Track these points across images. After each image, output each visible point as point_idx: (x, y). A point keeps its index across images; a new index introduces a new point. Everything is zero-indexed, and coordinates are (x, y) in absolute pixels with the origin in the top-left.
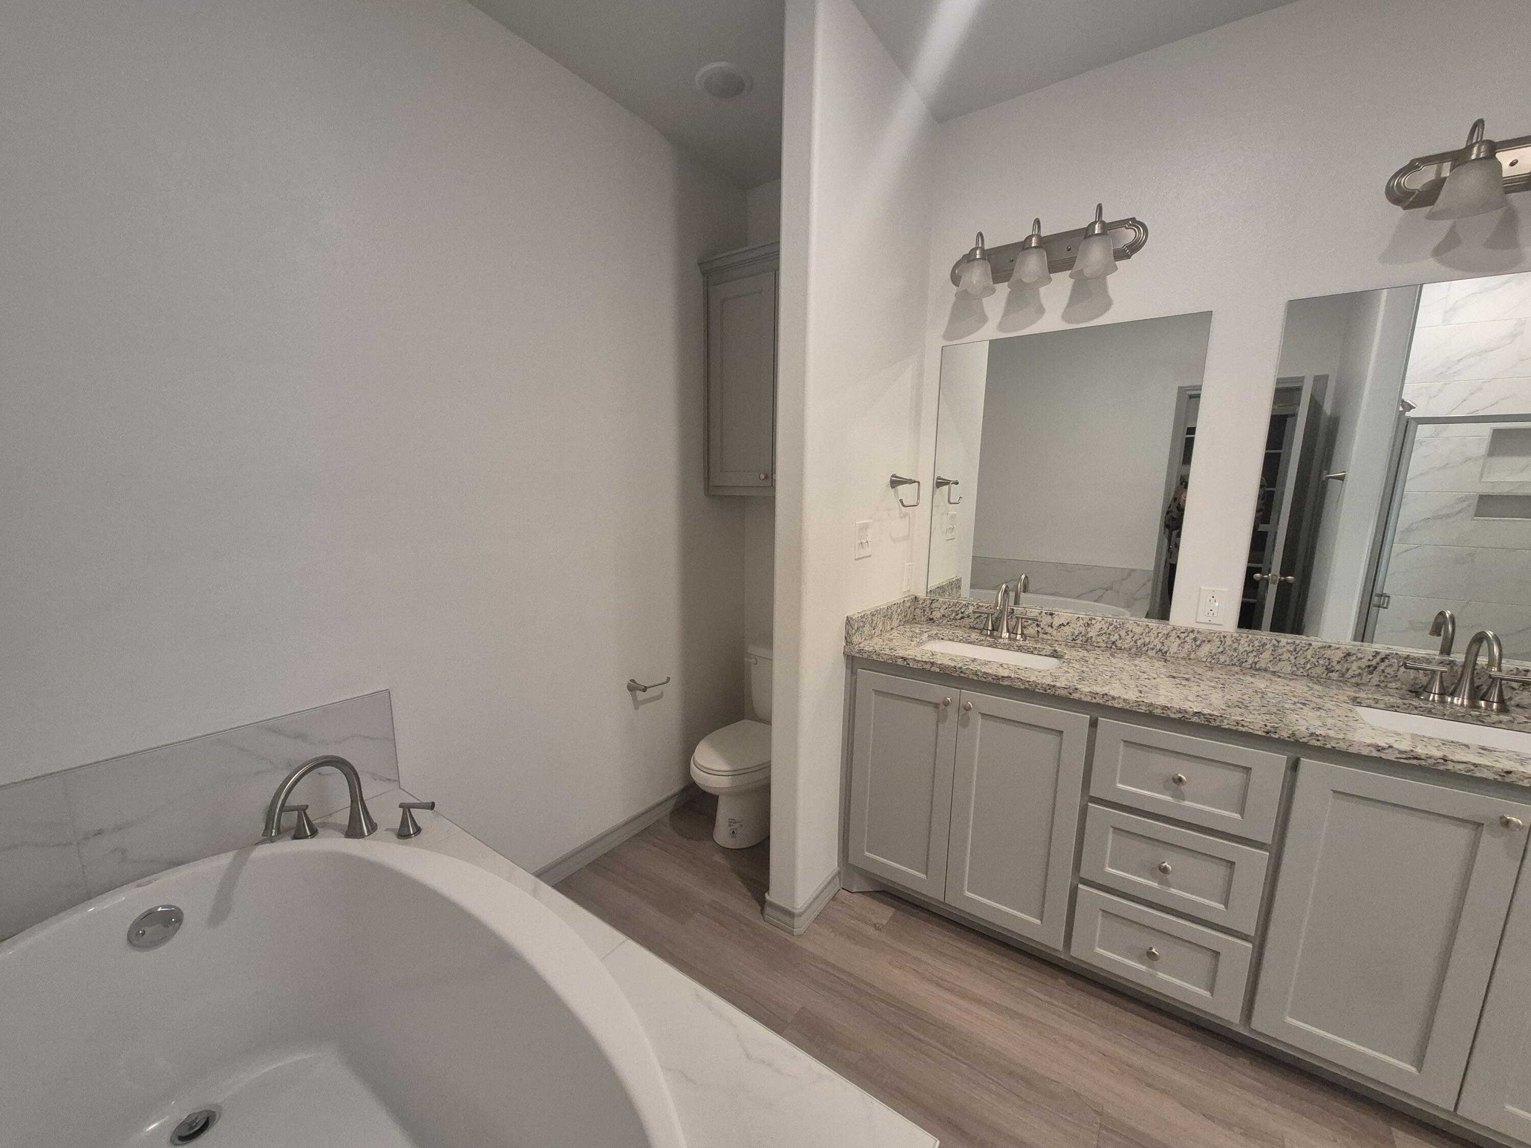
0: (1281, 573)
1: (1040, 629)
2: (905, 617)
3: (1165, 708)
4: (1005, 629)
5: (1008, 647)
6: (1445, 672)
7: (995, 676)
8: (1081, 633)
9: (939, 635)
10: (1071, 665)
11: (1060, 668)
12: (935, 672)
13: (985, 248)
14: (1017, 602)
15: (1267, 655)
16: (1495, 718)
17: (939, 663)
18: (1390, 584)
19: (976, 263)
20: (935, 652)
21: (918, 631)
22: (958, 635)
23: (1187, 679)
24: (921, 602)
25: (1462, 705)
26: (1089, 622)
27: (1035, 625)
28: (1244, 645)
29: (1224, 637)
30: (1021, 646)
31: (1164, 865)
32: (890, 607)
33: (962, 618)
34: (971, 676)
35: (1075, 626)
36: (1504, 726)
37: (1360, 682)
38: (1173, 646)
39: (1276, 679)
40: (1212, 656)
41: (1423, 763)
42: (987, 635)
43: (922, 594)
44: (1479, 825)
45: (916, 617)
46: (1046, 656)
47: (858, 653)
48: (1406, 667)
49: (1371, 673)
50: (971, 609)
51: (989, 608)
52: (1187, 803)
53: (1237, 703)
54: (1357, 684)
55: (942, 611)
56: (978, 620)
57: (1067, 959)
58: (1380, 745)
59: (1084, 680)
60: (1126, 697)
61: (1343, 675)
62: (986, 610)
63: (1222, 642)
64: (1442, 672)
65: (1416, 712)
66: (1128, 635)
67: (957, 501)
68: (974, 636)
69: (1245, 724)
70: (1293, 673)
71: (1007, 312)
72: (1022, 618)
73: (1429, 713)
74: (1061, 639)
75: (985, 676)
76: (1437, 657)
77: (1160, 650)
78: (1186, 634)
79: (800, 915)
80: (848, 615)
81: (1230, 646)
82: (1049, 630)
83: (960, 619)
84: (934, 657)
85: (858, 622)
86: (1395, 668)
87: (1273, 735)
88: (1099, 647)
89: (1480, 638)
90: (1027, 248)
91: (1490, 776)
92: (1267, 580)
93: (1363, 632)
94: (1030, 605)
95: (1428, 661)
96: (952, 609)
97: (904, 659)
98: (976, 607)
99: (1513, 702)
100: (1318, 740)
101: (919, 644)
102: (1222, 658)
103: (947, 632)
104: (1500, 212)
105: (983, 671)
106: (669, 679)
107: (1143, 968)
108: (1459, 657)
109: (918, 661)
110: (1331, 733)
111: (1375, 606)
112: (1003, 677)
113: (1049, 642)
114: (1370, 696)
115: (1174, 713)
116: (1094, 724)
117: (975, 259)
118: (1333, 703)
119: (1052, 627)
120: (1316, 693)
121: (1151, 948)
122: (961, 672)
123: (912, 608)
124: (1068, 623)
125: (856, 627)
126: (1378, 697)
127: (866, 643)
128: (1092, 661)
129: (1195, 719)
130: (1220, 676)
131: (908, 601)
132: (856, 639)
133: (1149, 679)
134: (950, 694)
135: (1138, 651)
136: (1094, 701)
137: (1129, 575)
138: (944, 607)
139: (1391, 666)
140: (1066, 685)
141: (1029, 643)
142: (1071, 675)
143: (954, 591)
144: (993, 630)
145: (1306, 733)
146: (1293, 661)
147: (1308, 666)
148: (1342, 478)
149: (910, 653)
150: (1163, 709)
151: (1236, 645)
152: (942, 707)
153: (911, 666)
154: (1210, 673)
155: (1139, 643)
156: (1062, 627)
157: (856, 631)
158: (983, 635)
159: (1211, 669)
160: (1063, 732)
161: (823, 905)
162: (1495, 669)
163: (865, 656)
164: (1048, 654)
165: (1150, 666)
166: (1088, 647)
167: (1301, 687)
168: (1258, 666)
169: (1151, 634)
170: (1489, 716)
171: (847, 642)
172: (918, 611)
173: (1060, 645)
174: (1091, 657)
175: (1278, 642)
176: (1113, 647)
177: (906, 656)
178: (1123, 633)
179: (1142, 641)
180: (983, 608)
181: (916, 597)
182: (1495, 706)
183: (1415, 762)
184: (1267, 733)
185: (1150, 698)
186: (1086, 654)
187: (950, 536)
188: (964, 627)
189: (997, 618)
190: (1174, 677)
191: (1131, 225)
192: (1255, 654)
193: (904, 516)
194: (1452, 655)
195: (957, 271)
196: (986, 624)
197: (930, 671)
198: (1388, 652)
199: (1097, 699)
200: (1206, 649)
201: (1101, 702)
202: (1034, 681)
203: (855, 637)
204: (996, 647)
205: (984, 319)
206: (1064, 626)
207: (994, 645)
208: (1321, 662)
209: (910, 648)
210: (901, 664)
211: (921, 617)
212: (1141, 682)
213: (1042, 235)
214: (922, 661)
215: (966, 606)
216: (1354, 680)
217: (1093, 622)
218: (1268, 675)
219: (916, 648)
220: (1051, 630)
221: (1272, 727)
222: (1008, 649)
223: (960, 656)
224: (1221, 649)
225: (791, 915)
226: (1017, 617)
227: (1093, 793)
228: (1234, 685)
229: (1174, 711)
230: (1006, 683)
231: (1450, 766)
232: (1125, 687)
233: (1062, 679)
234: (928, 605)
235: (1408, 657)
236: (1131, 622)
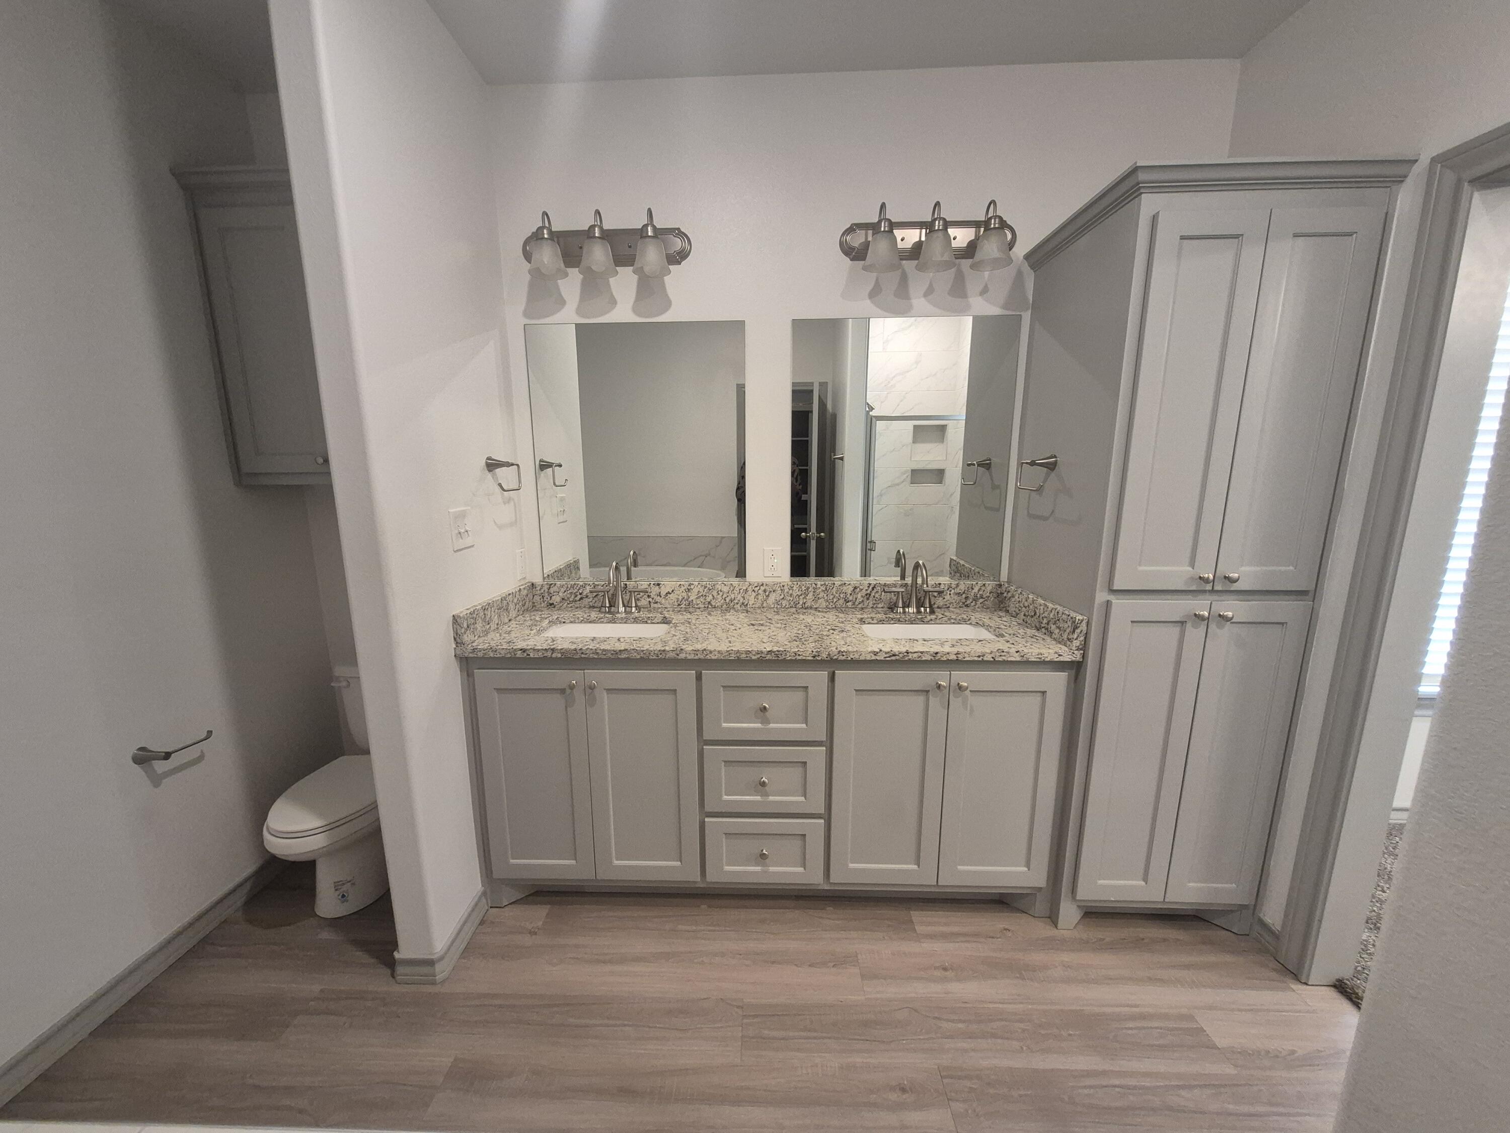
0: (817, 530)
1: (650, 600)
2: (524, 605)
3: (748, 652)
4: (621, 605)
5: (625, 621)
6: (903, 592)
7: (613, 651)
8: (684, 598)
9: (560, 619)
10: (677, 628)
11: (669, 633)
12: (556, 658)
13: (553, 230)
14: (629, 578)
15: (810, 596)
16: (929, 618)
17: (559, 648)
18: (875, 535)
19: (544, 242)
20: (556, 637)
21: (537, 619)
22: (579, 616)
23: (762, 625)
24: (538, 588)
25: (914, 612)
26: (689, 588)
27: (646, 596)
28: (796, 592)
29: (783, 586)
30: (636, 618)
31: (762, 780)
32: (505, 598)
33: (581, 599)
34: (591, 655)
35: (678, 592)
36: (933, 622)
37: (863, 606)
38: (751, 599)
39: (818, 613)
40: (777, 603)
41: (897, 658)
42: (605, 612)
43: (538, 580)
44: (927, 692)
45: (536, 604)
46: (658, 623)
47: (471, 653)
48: (885, 592)
49: (868, 599)
50: (588, 588)
51: (605, 586)
52: (772, 725)
53: (794, 638)
54: (862, 608)
55: (561, 594)
56: (596, 599)
57: (705, 886)
58: (875, 650)
59: (688, 640)
60: (719, 649)
61: (854, 604)
62: (602, 588)
63: (782, 590)
64: (902, 592)
65: (892, 622)
66: (719, 594)
67: (563, 484)
68: (594, 615)
69: (800, 654)
70: (827, 607)
71: (582, 299)
72: (634, 592)
73: (899, 621)
74: (669, 606)
75: (604, 653)
76: (899, 582)
77: (743, 603)
78: (758, 588)
79: (442, 958)
80: (454, 613)
81: (788, 592)
82: (658, 599)
83: (579, 600)
84: (555, 643)
85: (467, 620)
86: (880, 593)
87: (818, 658)
88: (699, 608)
89: (917, 566)
90: (591, 237)
91: (928, 658)
92: (809, 537)
93: (865, 572)
94: (641, 579)
95: (895, 586)
96: (570, 591)
97: (524, 650)
98: (592, 586)
99: (936, 606)
100: (843, 656)
101: (539, 632)
102: (784, 603)
103: (567, 615)
104: (899, 272)
105: (602, 648)
106: (210, 733)
107: (758, 869)
108: (909, 580)
109: (538, 650)
110: (850, 648)
111: (869, 549)
112: (620, 651)
113: (660, 610)
114: (869, 616)
115: (755, 655)
116: (699, 677)
117: (543, 238)
118: (850, 625)
119: (661, 596)
120: (841, 620)
121: (762, 851)
122: (582, 653)
123: (530, 596)
124: (673, 591)
125: (465, 625)
126: (873, 615)
127: (481, 640)
128: (694, 622)
129: (769, 657)
130: (784, 618)
131: (524, 589)
132: (467, 638)
133: (735, 630)
134: (574, 677)
135: (728, 607)
136: (696, 657)
137: (721, 542)
138: (563, 590)
139: (877, 592)
140: (673, 648)
141: (643, 614)
142: (677, 637)
143: (574, 572)
144: (611, 606)
145: (836, 652)
146: (826, 598)
147: (835, 600)
148: (842, 459)
149: (529, 643)
150: (746, 654)
151: (791, 592)
152: (568, 691)
153: (532, 655)
154: (777, 617)
155: (728, 600)
156: (668, 595)
157: (466, 630)
158: (602, 613)
159: (778, 613)
160: (676, 690)
161: (470, 934)
162: (925, 586)
163: (480, 654)
164: (659, 621)
165: (738, 619)
166: (691, 610)
167: (831, 617)
168: (806, 605)
169: (735, 591)
170: (926, 617)
171: (457, 643)
172: (537, 598)
173: (669, 611)
174: (693, 618)
175: (816, 585)
176: (709, 607)
177: (525, 647)
178: (715, 593)
179: (729, 598)
180: (599, 587)
181: (533, 584)
182: (928, 609)
183: (893, 658)
184: (814, 657)
185: (737, 646)
186: (689, 616)
187: (561, 519)
188: (585, 607)
189: (613, 595)
190: (753, 625)
191: (676, 234)
192: (803, 596)
193: (508, 501)
194: (906, 579)
195: (528, 248)
196: (604, 601)
197: (551, 657)
198: (875, 582)
199: (699, 655)
200: (773, 598)
201: (702, 657)
202: (647, 650)
203: (465, 636)
204: (615, 623)
205: (562, 302)
206: (670, 594)
207: (613, 621)
208: (842, 596)
209: (529, 637)
210: (522, 656)
211: (541, 604)
212: (730, 634)
213: (605, 228)
214: (542, 649)
215: (584, 586)
216: (860, 606)
217: (692, 587)
218: (813, 612)
219: (536, 637)
220: (660, 599)
221: (816, 652)
222: (625, 623)
223: (580, 638)
224: (782, 596)
225: (431, 963)
226: (630, 592)
227: (706, 736)
228: (792, 624)
229: (754, 653)
230: (623, 656)
231: (910, 656)
232: (719, 640)
233: (670, 643)
234: (547, 590)
235: (885, 585)
236: (719, 583)
